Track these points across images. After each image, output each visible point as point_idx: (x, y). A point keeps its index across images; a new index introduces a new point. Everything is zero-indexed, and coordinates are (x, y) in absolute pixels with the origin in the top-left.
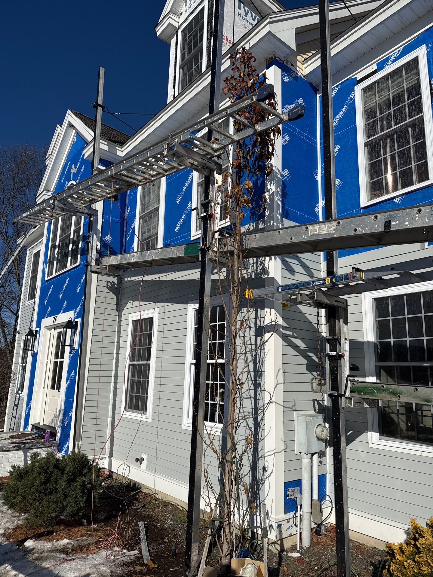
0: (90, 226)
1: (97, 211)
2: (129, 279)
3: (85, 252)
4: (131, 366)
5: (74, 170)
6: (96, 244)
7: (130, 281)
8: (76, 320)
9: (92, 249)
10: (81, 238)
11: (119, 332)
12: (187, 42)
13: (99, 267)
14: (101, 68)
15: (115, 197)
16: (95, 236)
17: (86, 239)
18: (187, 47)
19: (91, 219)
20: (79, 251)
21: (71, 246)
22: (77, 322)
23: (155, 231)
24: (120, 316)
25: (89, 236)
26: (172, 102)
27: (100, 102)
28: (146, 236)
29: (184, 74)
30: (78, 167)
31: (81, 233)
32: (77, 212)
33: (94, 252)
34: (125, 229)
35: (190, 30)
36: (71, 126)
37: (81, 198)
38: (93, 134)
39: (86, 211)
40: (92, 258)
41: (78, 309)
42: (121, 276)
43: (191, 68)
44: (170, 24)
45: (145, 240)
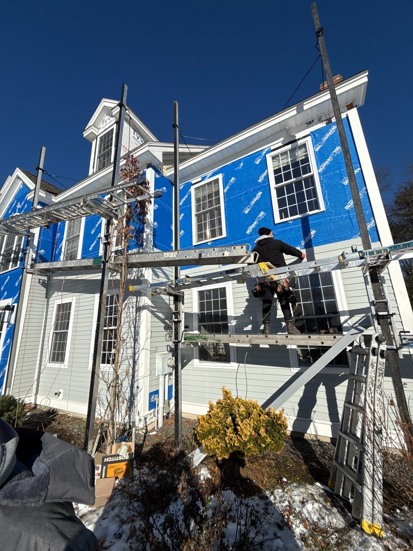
0: (28, 243)
1: (34, 234)
2: (56, 278)
3: (23, 260)
4: (54, 334)
5: (19, 206)
6: (32, 254)
7: (57, 279)
8: (13, 305)
9: (28, 258)
10: (21, 250)
11: (47, 312)
12: (102, 144)
13: (33, 270)
14: (43, 147)
15: (48, 227)
16: (31, 250)
17: (24, 251)
18: (102, 147)
19: (29, 239)
20: (19, 259)
21: (13, 255)
22: (14, 307)
23: (76, 249)
24: (48, 302)
25: (26, 250)
26: (91, 176)
27: (41, 166)
28: (69, 251)
29: (100, 161)
30: (22, 204)
31: (22, 247)
32: (18, 233)
33: (30, 260)
34: (55, 246)
35: (105, 139)
36: (18, 178)
37: (22, 225)
38: (34, 185)
39: (25, 233)
40: (27, 264)
41: (15, 297)
42: (50, 276)
43: (104, 159)
44: (92, 132)
45: (69, 254)
